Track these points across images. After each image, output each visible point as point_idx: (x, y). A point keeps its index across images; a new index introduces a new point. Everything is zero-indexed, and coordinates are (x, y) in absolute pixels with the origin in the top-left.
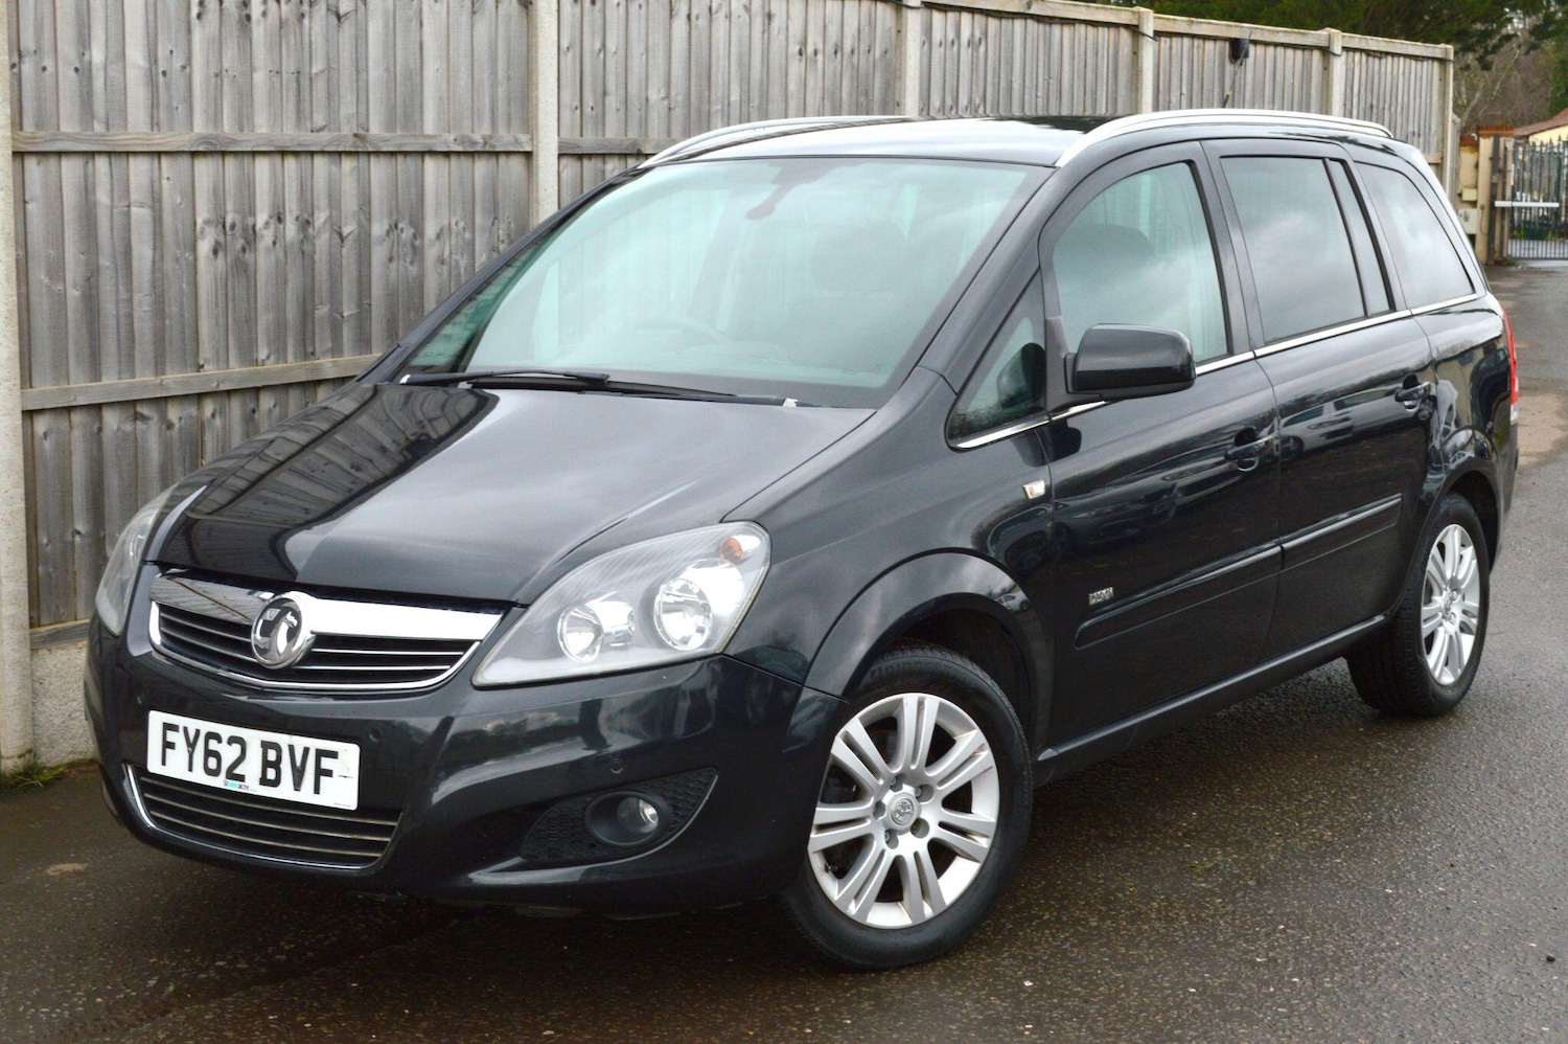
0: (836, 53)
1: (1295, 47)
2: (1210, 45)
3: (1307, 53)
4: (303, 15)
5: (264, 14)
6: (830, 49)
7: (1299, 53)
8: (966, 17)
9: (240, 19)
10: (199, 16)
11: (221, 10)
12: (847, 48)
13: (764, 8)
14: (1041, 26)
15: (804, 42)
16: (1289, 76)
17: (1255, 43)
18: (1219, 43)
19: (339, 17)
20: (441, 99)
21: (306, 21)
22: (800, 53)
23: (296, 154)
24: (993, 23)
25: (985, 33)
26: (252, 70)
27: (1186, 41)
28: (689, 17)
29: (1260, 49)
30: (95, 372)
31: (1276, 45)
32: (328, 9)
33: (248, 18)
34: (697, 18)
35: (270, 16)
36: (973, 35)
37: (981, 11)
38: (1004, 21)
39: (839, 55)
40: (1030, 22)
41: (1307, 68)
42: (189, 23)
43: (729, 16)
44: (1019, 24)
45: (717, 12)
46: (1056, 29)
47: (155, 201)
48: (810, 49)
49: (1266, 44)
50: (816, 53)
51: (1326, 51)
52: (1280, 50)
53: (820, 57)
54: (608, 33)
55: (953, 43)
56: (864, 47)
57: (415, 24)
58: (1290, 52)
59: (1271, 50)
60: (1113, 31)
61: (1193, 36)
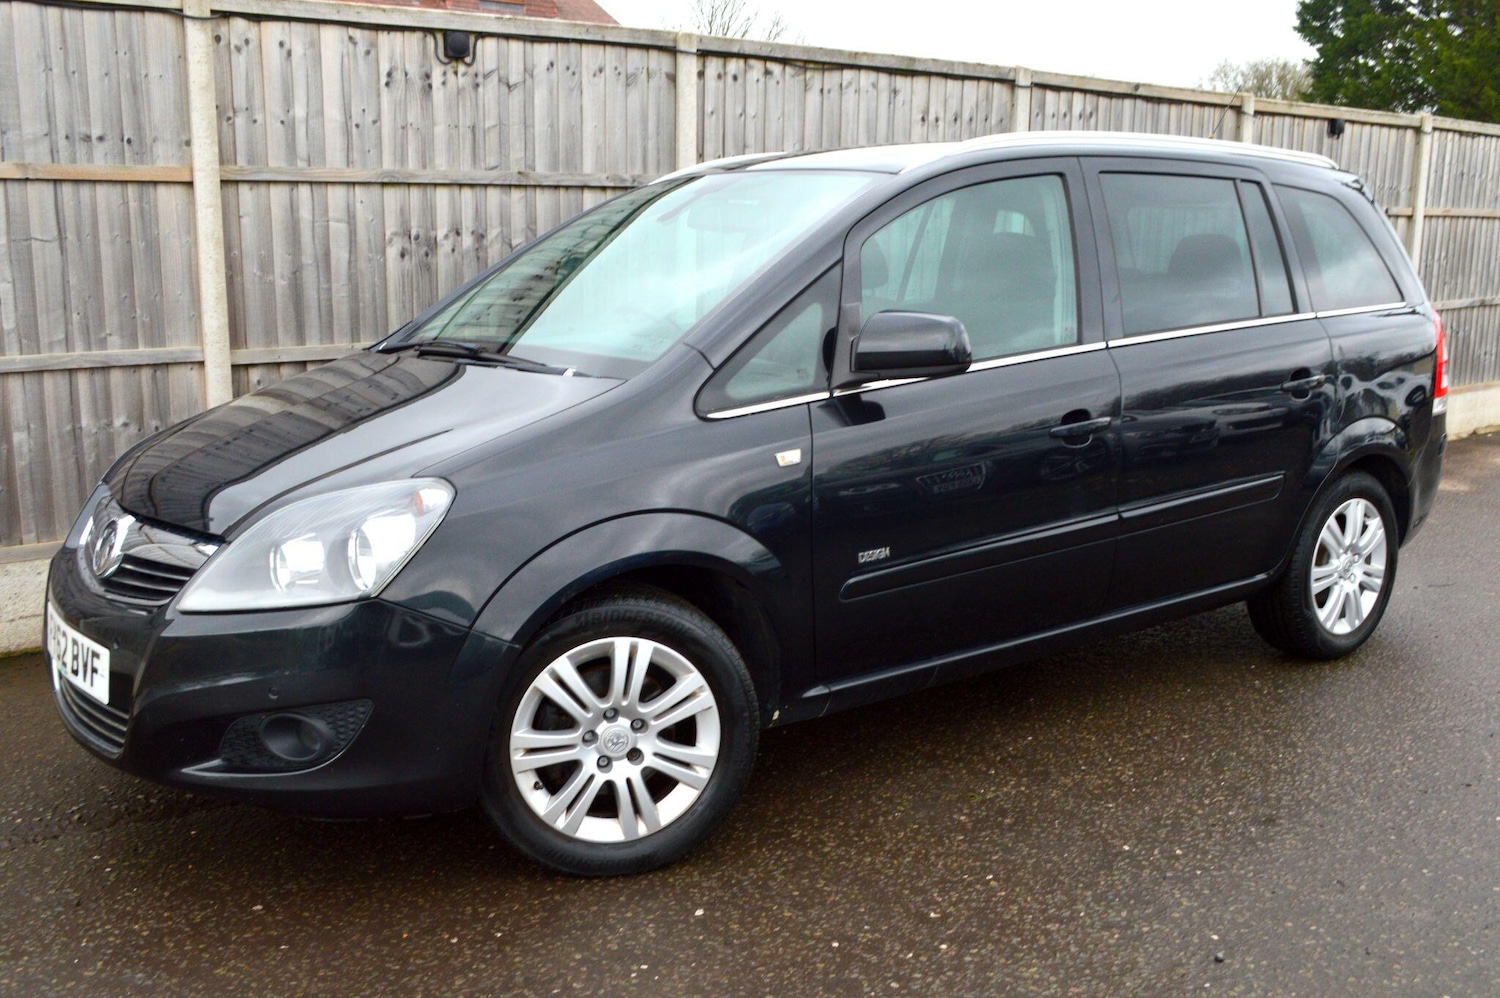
0: (956, 120)
1: (1390, 126)
2: (1309, 123)
3: (1401, 131)
4: (477, 85)
5: (444, 83)
6: (950, 116)
7: (1394, 132)
8: (1078, 97)
9: (423, 87)
10: (387, 84)
11: (406, 80)
12: (966, 116)
13: (890, 85)
14: (1150, 105)
15: (927, 111)
16: (1383, 150)
17: (1353, 122)
18: (1318, 123)
19: (509, 87)
20: (598, 148)
21: (481, 89)
22: (923, 119)
23: (472, 186)
24: (1103, 101)
25: (1097, 108)
26: (434, 124)
27: (1288, 120)
28: (822, 90)
29: (1357, 127)
30: (301, 338)
31: (1372, 124)
32: (500, 80)
33: (430, 86)
34: (829, 91)
35: (449, 85)
36: (1084, 109)
37: (1092, 92)
38: (1114, 100)
39: (958, 122)
40: (1139, 102)
41: (1400, 144)
42: (379, 89)
43: (857, 91)
44: (1128, 103)
45: (847, 87)
46: (1164, 108)
47: (351, 219)
48: (932, 117)
49: (1364, 123)
50: (937, 120)
51: (1418, 130)
52: (1376, 129)
53: (941, 123)
54: (748, 100)
55: (1065, 115)
56: (981, 116)
57: (576, 93)
58: (1385, 130)
59: (1367, 128)
60: (1218, 111)
61: (1294, 116)
